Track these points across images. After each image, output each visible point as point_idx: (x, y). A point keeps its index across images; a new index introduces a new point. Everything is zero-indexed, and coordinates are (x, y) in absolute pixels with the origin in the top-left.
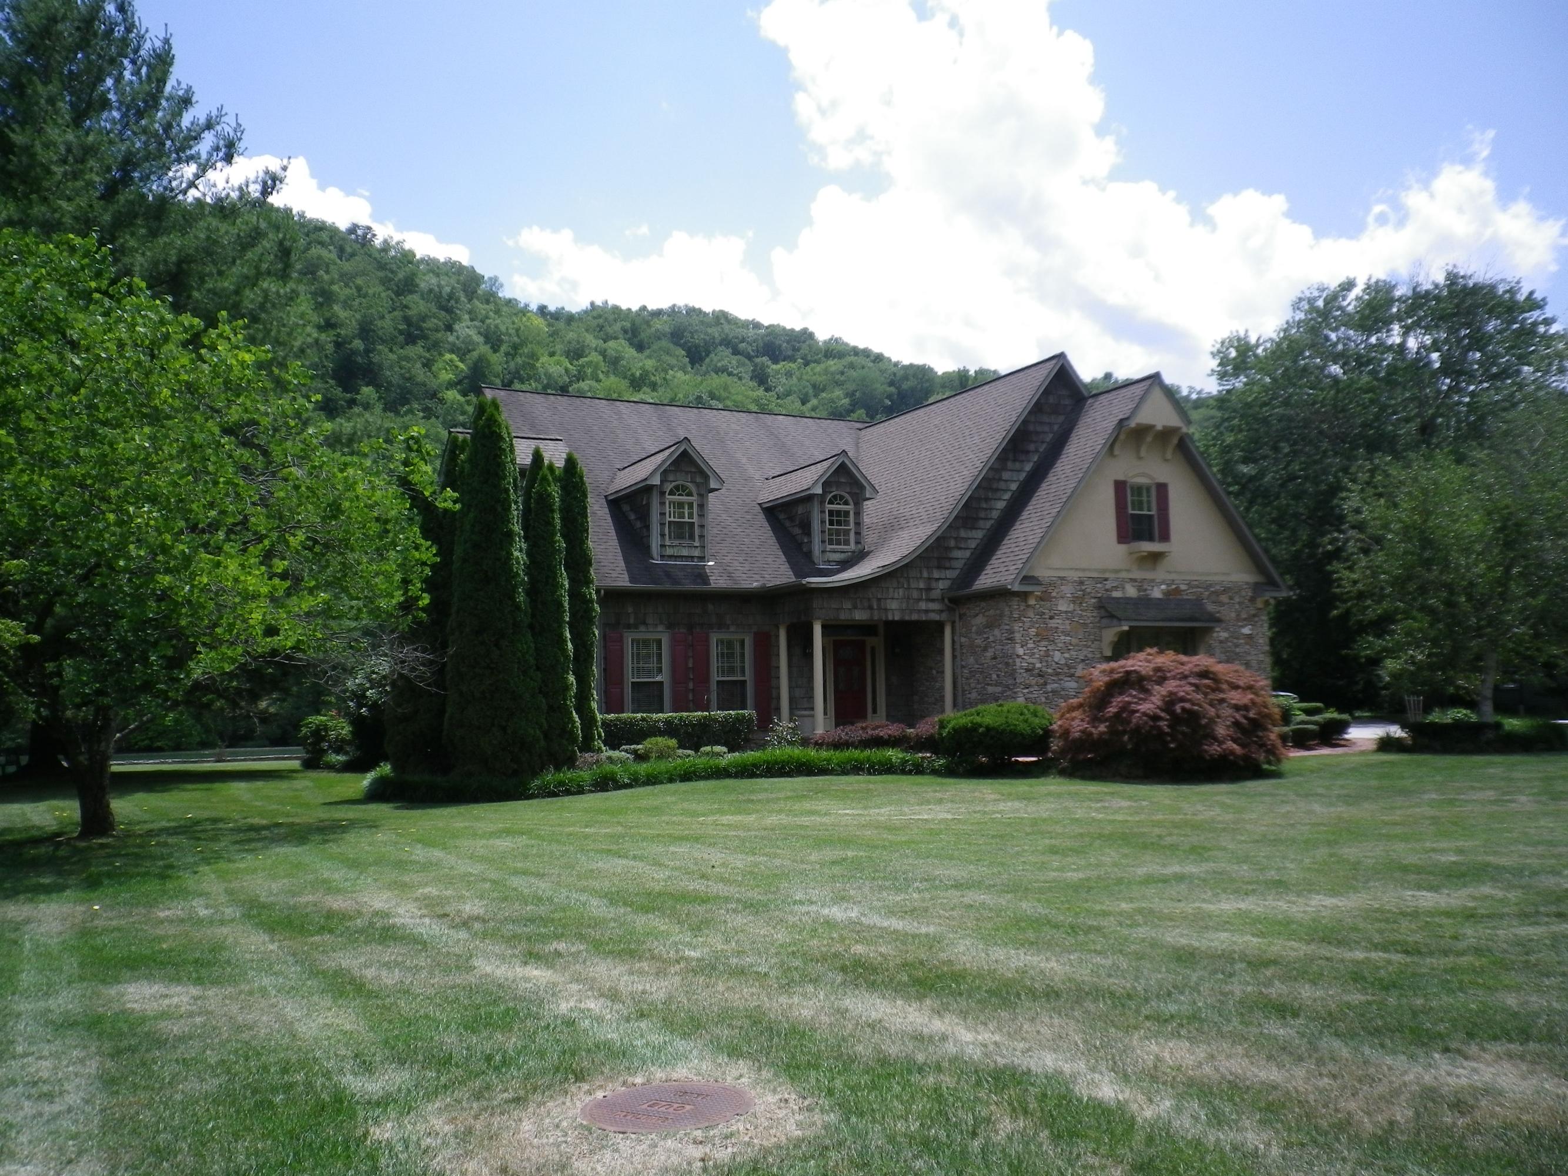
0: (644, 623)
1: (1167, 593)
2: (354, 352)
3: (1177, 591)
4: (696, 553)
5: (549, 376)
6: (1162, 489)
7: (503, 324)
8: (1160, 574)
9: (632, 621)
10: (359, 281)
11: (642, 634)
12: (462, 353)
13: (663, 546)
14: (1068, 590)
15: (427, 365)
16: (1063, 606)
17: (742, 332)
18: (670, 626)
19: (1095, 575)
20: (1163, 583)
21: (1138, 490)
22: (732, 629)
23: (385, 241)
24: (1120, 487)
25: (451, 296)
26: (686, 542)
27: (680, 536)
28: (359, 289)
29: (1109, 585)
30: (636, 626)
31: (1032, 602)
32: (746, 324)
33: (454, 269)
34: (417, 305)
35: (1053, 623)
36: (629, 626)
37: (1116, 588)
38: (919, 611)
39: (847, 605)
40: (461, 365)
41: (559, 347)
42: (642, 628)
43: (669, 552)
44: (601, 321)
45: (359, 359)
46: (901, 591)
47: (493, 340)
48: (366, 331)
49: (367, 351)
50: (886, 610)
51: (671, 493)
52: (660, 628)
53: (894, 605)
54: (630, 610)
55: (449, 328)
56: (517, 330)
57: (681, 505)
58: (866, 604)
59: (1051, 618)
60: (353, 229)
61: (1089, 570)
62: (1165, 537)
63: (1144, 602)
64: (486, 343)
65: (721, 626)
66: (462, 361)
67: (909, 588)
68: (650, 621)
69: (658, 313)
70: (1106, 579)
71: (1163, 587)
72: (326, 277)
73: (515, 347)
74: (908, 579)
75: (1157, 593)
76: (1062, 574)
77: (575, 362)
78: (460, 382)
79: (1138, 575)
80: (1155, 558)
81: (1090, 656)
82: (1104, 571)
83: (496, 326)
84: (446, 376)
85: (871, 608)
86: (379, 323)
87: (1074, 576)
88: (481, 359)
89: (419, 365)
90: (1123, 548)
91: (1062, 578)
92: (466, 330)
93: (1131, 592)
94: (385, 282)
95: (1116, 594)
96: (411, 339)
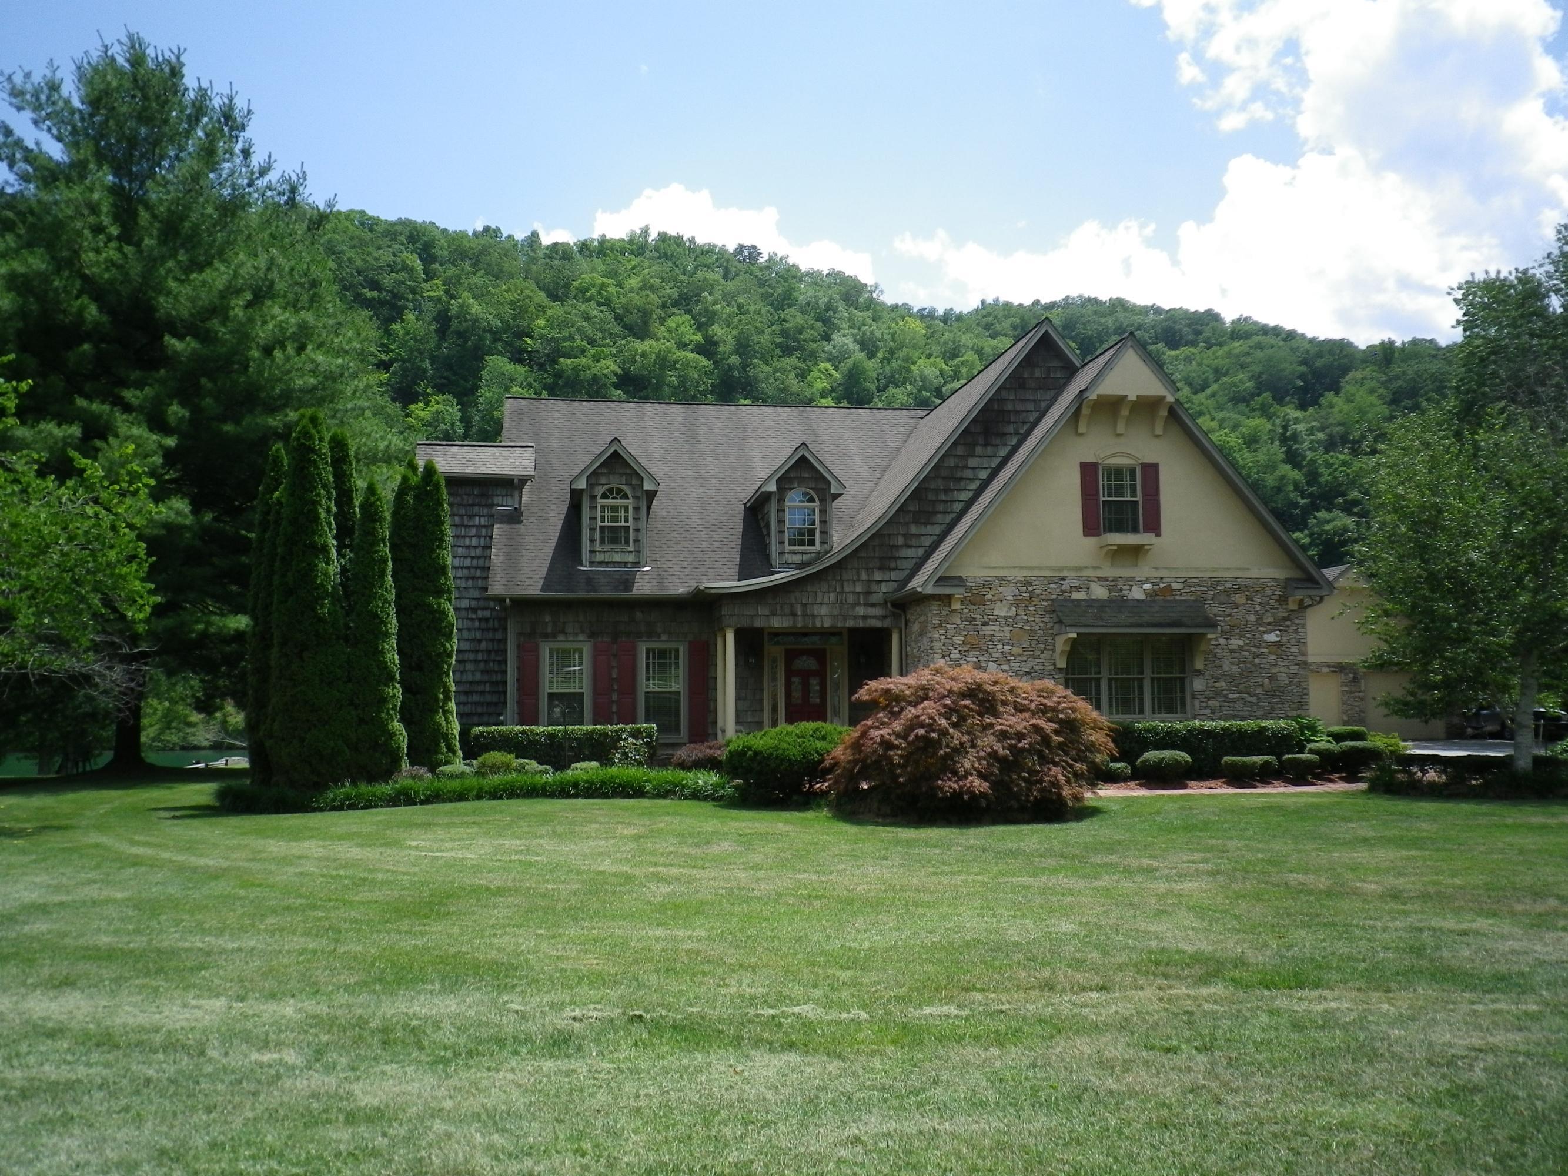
0: (563, 632)
1: (1152, 594)
2: (731, 367)
3: (1169, 589)
4: (631, 558)
5: (923, 378)
6: (1151, 471)
7: (877, 330)
8: (1144, 571)
9: (549, 630)
10: (741, 300)
11: (561, 643)
12: (835, 360)
13: (592, 552)
14: (1009, 592)
15: (802, 375)
16: (1001, 610)
17: (1138, 319)
18: (592, 635)
19: (1048, 574)
20: (1147, 581)
21: (1117, 473)
22: (664, 637)
23: (771, 259)
24: (1088, 470)
25: (829, 307)
26: (617, 547)
27: (614, 541)
28: (740, 307)
29: (1066, 585)
30: (554, 635)
31: (956, 606)
32: (1145, 310)
33: (838, 278)
34: (794, 318)
35: (987, 630)
36: (546, 636)
37: (1078, 589)
38: (855, 617)
39: (764, 611)
40: (836, 374)
41: (936, 349)
42: (561, 637)
43: (599, 558)
44: (990, 319)
45: (736, 374)
46: (832, 595)
47: (869, 347)
48: (743, 347)
49: (745, 366)
50: (813, 616)
51: (604, 496)
52: (581, 637)
53: (824, 611)
54: (547, 619)
55: (827, 338)
56: (893, 335)
57: (614, 509)
58: (787, 610)
59: (985, 624)
60: (741, 248)
61: (1040, 568)
62: (1154, 527)
63: (1119, 603)
64: (862, 350)
65: (651, 634)
66: (836, 369)
67: (842, 592)
68: (569, 629)
69: (1052, 305)
70: (1063, 579)
71: (1147, 586)
72: (710, 298)
73: (892, 352)
74: (842, 581)
75: (1137, 594)
76: (1001, 573)
77: (951, 363)
78: (833, 390)
79: (1109, 572)
80: (1136, 551)
81: (1037, 668)
82: (1061, 569)
83: (872, 333)
84: (820, 385)
85: (794, 614)
86: (756, 338)
87: (1020, 575)
88: (855, 366)
89: (792, 375)
90: (1092, 541)
91: (1002, 578)
92: (844, 340)
93: (1100, 592)
94: (765, 297)
95: (1075, 596)
96: (787, 351)
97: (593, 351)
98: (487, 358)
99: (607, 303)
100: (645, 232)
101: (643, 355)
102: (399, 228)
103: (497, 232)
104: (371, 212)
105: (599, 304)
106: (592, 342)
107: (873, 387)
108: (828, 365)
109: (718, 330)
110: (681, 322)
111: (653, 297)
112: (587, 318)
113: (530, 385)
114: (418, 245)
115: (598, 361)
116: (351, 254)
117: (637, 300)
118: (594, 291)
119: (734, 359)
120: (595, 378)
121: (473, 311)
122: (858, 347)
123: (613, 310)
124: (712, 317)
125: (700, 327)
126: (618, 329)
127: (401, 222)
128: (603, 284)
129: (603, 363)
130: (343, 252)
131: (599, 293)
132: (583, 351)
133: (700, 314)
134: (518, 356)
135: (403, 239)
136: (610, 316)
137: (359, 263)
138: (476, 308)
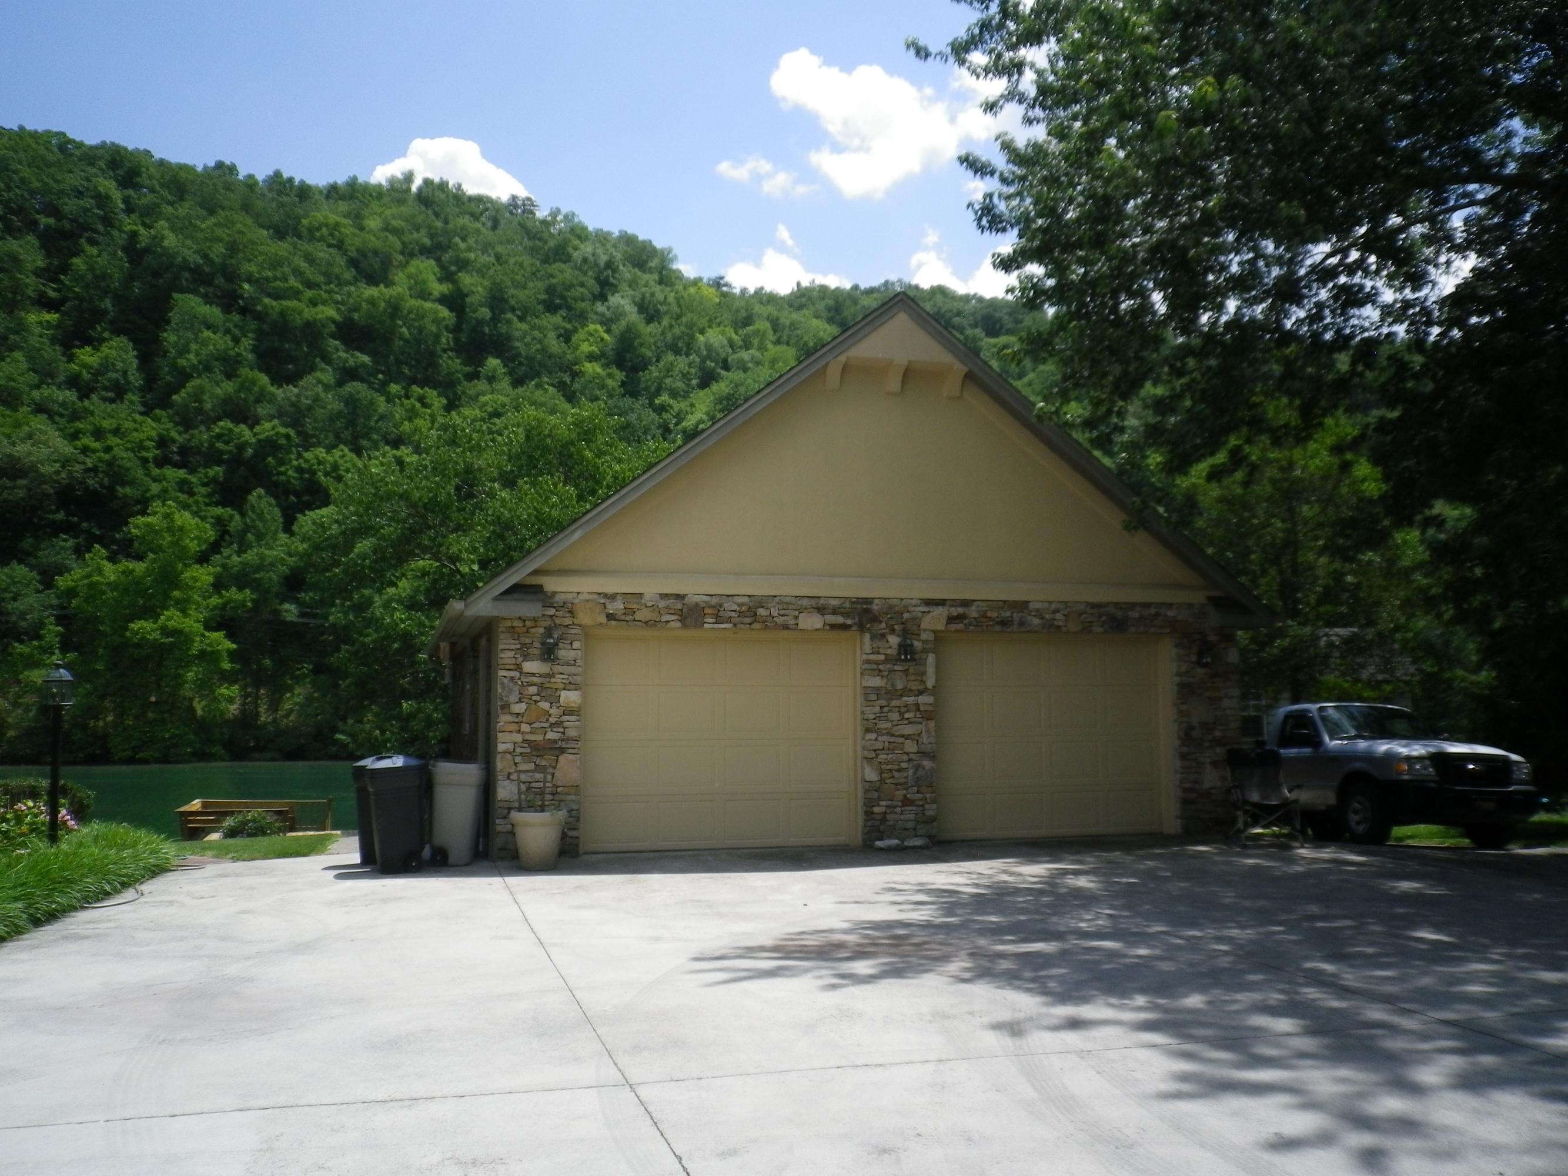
97: (309, 294)
98: (175, 295)
99: (340, 246)
100: (409, 177)
101: (372, 302)
102: (100, 152)
103: (232, 169)
104: (71, 135)
105: (330, 246)
106: (310, 285)
107: (649, 354)
108: (599, 327)
109: (466, 280)
110: (426, 268)
111: (392, 238)
112: (311, 260)
113: (228, 331)
114: (120, 172)
115: (315, 305)
116: (26, 172)
117: (374, 242)
118: (324, 229)
119: (485, 313)
120: (309, 325)
121: (166, 243)
122: (635, 309)
123: (345, 252)
124: (463, 265)
125: (447, 277)
126: (348, 275)
127: (103, 146)
128: (337, 224)
129: (320, 308)
130: (16, 172)
131: (332, 235)
132: (296, 294)
133: (450, 263)
134: (229, 301)
135: (102, 164)
136: (341, 261)
137: (36, 185)
138: (171, 240)
